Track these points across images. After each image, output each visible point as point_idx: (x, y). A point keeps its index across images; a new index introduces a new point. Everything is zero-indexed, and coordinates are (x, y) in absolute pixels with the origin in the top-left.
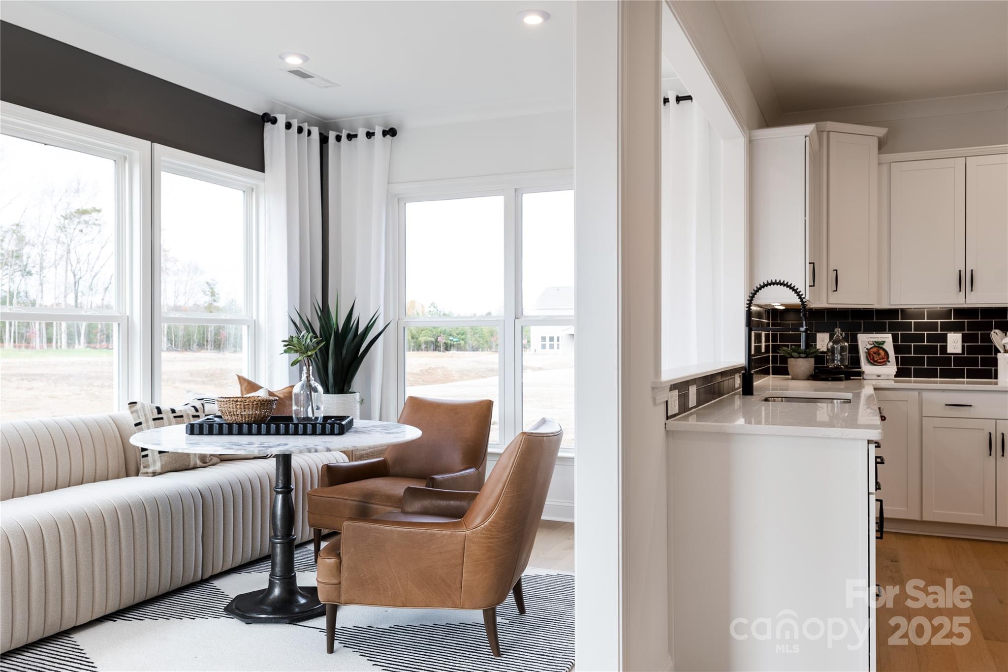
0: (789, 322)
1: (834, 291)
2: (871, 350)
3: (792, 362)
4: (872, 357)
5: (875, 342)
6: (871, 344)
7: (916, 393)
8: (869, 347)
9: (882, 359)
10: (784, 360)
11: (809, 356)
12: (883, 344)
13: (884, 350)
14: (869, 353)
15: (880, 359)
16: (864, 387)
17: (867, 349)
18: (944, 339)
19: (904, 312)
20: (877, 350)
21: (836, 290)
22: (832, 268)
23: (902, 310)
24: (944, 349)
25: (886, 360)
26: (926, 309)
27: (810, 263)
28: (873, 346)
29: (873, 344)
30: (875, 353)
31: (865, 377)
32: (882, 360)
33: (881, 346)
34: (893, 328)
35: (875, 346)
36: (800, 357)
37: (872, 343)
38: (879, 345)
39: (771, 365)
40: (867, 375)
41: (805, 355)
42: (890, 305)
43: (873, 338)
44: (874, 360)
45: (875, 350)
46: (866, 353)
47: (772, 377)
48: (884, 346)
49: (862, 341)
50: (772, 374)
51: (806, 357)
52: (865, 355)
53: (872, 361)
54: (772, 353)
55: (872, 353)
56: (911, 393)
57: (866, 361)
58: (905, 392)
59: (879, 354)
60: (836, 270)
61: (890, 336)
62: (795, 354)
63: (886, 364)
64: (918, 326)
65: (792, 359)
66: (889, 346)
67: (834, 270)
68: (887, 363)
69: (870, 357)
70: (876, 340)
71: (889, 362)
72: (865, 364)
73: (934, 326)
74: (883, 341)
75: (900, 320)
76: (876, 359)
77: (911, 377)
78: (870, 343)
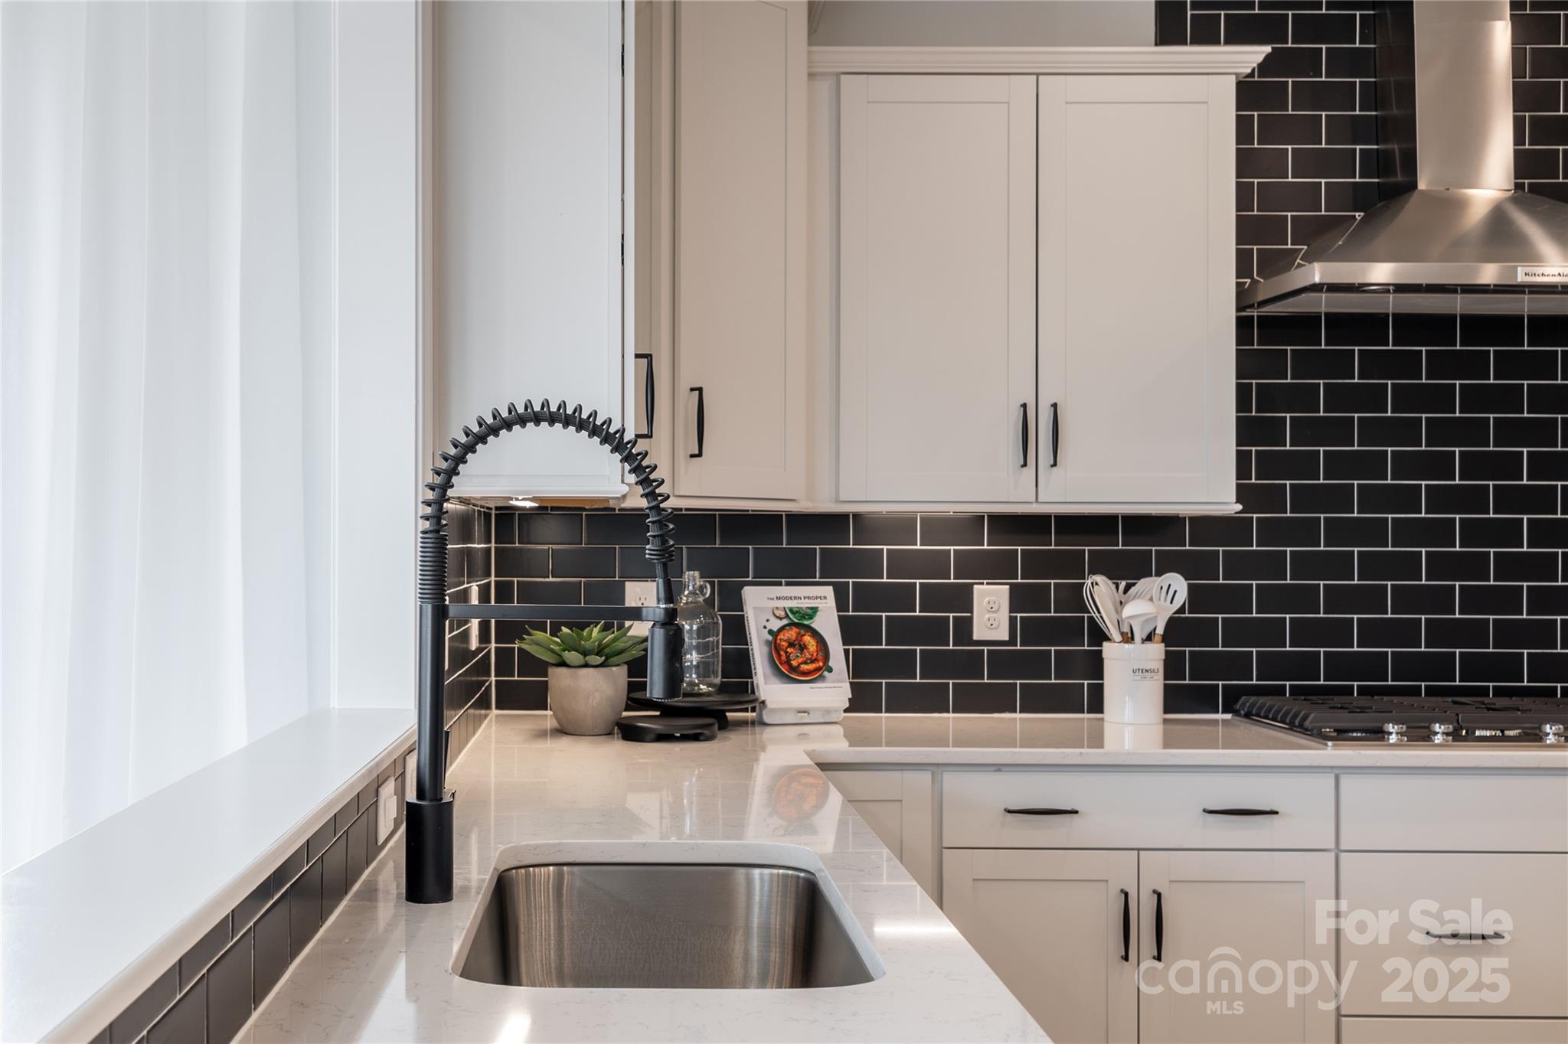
0: (546, 547)
1: (692, 456)
2: (781, 636)
3: (559, 678)
4: (784, 658)
5: (791, 610)
6: (781, 619)
7: (925, 777)
8: (776, 625)
9: (813, 662)
10: (536, 666)
11: (614, 660)
12: (811, 617)
13: (815, 634)
14: (774, 645)
15: (805, 663)
16: (763, 749)
17: (770, 632)
18: (963, 599)
19: (863, 524)
20: (798, 634)
21: (700, 455)
22: (686, 382)
23: (857, 516)
24: (964, 628)
25: (821, 664)
26: (919, 514)
27: (637, 356)
28: (785, 622)
29: (787, 616)
30: (791, 645)
31: (767, 719)
32: (811, 667)
33: (806, 622)
34: (835, 568)
35: (792, 624)
36: (586, 665)
37: (783, 614)
38: (801, 620)
39: (493, 679)
40: (774, 711)
41: (600, 660)
42: (838, 501)
43: (786, 598)
44: (790, 666)
45: (791, 634)
46: (768, 643)
47: (497, 716)
48: (816, 624)
49: (754, 608)
50: (497, 708)
51: (601, 665)
52: (765, 649)
53: (788, 670)
54: (496, 642)
55: (785, 644)
56: (910, 776)
57: (769, 670)
58: (896, 775)
59: (803, 648)
60: (700, 390)
61: (828, 591)
62: (572, 657)
63: (822, 678)
64: (901, 564)
65: (563, 670)
66: (828, 624)
67: (692, 390)
68: (826, 673)
69: (779, 655)
70: (794, 604)
71: (830, 670)
72: (765, 677)
73: (935, 565)
74: (812, 608)
75: (851, 546)
76: (794, 663)
77: (881, 712)
78: (777, 613)
